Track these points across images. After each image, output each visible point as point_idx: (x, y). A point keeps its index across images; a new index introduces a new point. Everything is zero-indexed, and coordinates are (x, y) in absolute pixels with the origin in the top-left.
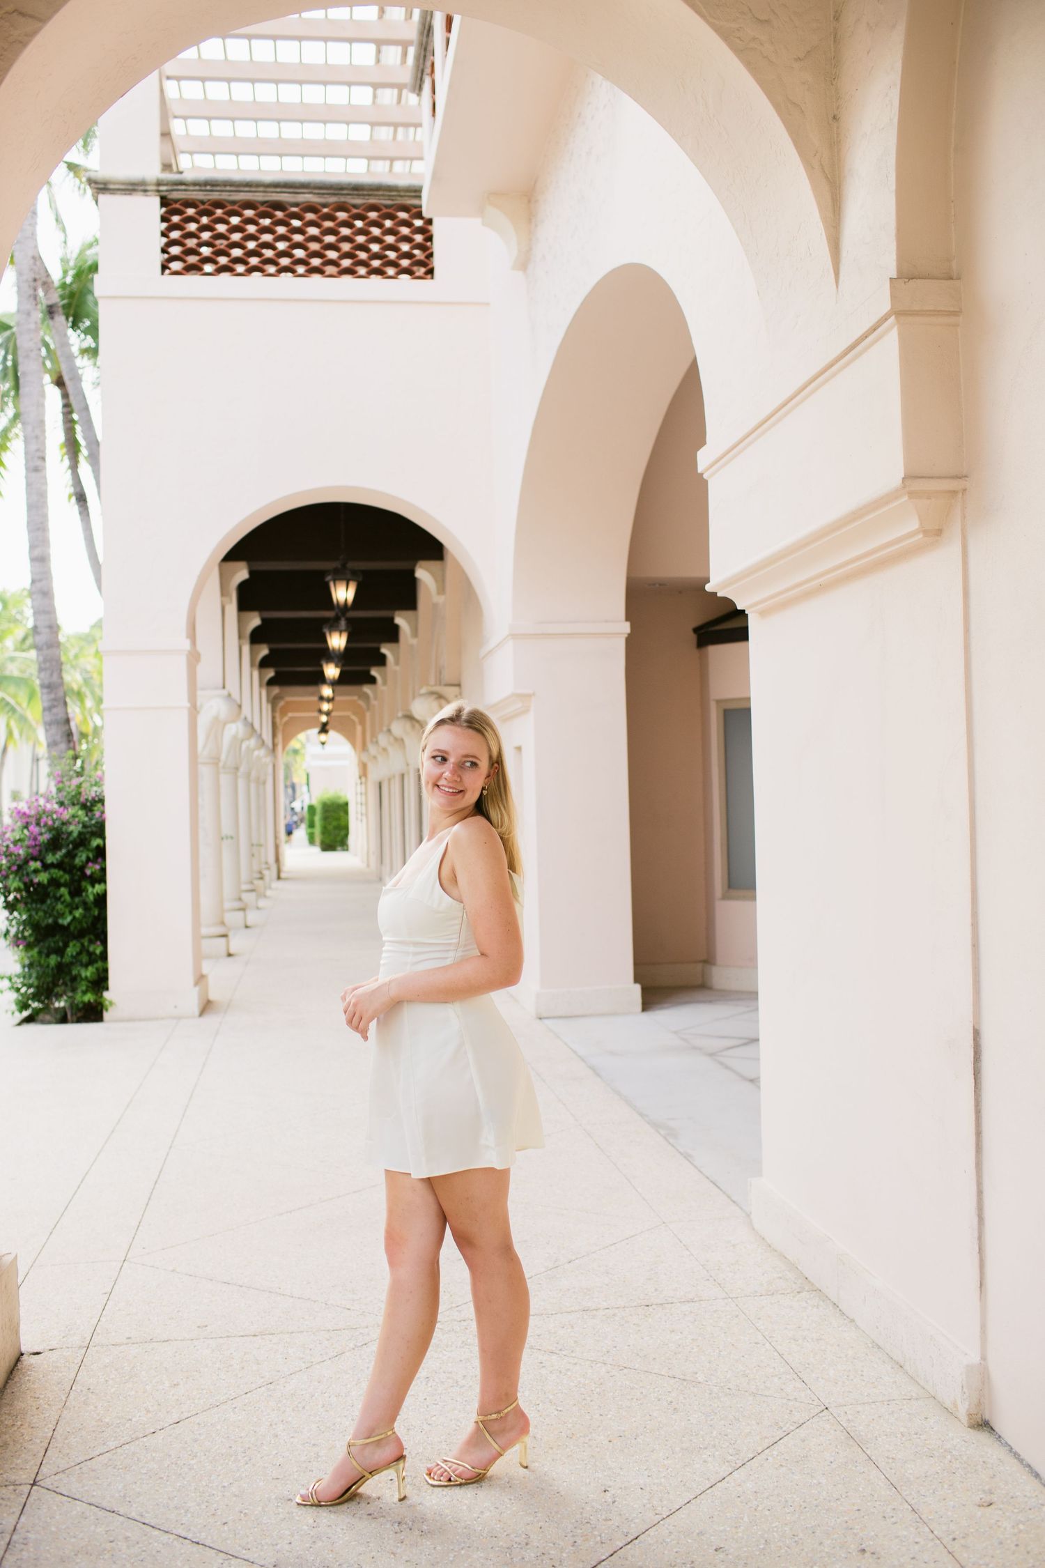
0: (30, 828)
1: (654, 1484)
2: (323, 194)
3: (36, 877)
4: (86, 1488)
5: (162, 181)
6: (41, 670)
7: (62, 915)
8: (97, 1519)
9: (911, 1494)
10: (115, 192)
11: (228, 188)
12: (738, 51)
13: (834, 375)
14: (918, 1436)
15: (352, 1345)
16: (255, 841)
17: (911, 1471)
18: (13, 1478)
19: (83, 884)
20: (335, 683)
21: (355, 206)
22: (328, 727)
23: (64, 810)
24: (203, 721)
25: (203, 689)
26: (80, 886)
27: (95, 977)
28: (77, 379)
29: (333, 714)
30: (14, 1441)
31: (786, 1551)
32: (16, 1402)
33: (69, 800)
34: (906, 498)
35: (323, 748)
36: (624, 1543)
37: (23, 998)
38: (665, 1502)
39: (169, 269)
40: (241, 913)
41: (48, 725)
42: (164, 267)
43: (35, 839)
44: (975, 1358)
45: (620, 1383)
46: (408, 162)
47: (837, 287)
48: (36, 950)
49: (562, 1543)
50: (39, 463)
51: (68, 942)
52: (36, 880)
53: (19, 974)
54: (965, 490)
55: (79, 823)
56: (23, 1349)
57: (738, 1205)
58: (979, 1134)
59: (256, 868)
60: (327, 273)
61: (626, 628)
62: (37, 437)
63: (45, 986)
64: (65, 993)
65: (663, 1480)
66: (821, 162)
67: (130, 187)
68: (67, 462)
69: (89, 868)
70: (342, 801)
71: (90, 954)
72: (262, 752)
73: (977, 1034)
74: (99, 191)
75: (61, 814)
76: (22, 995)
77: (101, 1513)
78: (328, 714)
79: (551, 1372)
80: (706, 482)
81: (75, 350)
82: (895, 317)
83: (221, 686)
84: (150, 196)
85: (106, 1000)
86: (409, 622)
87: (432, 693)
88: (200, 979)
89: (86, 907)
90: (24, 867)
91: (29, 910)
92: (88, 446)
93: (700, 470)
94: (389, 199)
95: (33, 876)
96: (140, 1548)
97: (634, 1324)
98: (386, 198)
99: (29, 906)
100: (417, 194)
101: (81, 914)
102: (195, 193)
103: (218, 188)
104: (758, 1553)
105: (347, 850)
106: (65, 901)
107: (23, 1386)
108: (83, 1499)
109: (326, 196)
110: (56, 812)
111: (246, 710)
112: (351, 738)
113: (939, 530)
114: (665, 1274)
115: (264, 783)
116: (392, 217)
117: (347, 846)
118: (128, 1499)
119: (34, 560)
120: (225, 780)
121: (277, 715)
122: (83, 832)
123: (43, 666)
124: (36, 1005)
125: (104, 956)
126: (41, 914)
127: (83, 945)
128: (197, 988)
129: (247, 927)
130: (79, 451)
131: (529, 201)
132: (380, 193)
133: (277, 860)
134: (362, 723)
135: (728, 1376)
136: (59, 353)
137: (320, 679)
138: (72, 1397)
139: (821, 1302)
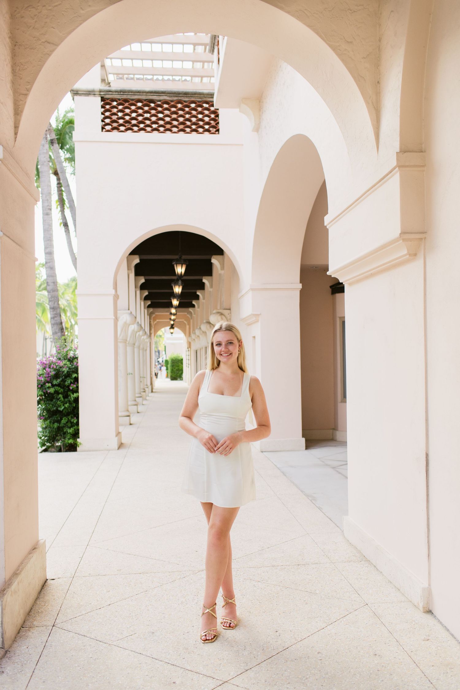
0: (46, 369)
1: (296, 630)
2: (171, 96)
3: (49, 390)
4: (74, 628)
5: (102, 90)
6: (50, 301)
7: (60, 406)
8: (79, 638)
9: (397, 636)
10: (81, 95)
11: (130, 93)
12: (339, 55)
13: (376, 189)
14: (402, 615)
15: (179, 578)
16: (142, 376)
17: (398, 628)
18: (45, 624)
19: (69, 393)
20: (176, 308)
21: (185, 102)
22: (174, 326)
23: (61, 361)
24: (120, 324)
25: (120, 310)
26: (67, 394)
27: (74, 432)
28: (64, 172)
29: (176, 320)
30: (45, 611)
31: (345, 654)
32: (45, 597)
33: (63, 357)
34: (401, 241)
35: (172, 335)
36: (282, 650)
37: (43, 441)
38: (299, 636)
39: (105, 129)
40: (136, 406)
41: (53, 325)
42: (103, 128)
43: (48, 374)
44: (426, 585)
45: (285, 593)
46: (209, 78)
47: (378, 153)
48: (49, 421)
49: (258, 649)
50: (49, 211)
51: (62, 418)
52: (49, 391)
53: (41, 431)
54: (425, 238)
55: (67, 367)
56: (48, 578)
57: (339, 528)
58: (428, 495)
59: (142, 387)
60: (173, 131)
61: (300, 286)
62: (47, 200)
63: (52, 436)
64: (61, 439)
65: (299, 628)
66: (372, 101)
67: (88, 93)
68: (59, 209)
69: (71, 386)
70: (180, 358)
71: (72, 423)
72: (145, 337)
73: (427, 455)
74: (74, 94)
75: (60, 363)
76: (42, 440)
77: (80, 637)
78: (174, 320)
79: (258, 589)
80: (328, 230)
81: (62, 158)
82: (399, 168)
83: (128, 309)
84: (97, 97)
85: (78, 442)
86: (209, 282)
87: (218, 313)
88: (118, 434)
89: (70, 403)
90: (44, 386)
91: (46, 404)
92: (69, 202)
93: (325, 225)
94: (200, 99)
95: (47, 390)
96: (95, 648)
97: (293, 572)
98: (199, 98)
99: (46, 402)
100: (212, 96)
101: (68, 406)
102: (116, 95)
103: (126, 93)
104: (334, 654)
105: (182, 380)
106: (61, 400)
107: (48, 591)
108: (73, 631)
109: (172, 97)
110: (57, 363)
111: (138, 319)
112: (184, 331)
113: (415, 254)
114: (307, 553)
115: (146, 350)
116: (201, 106)
117: (182, 378)
118: (90, 632)
119: (46, 253)
120: (129, 349)
121: (152, 321)
122: (69, 371)
123: (51, 299)
124: (48, 444)
125: (77, 424)
126: (51, 405)
127: (68, 419)
128: (117, 438)
129: (138, 412)
130: (64, 204)
131: (260, 102)
132: (196, 96)
133: (151, 384)
134: (189, 324)
135: (329, 591)
136: (56, 161)
137: (170, 305)
138: (68, 594)
139: (369, 565)
